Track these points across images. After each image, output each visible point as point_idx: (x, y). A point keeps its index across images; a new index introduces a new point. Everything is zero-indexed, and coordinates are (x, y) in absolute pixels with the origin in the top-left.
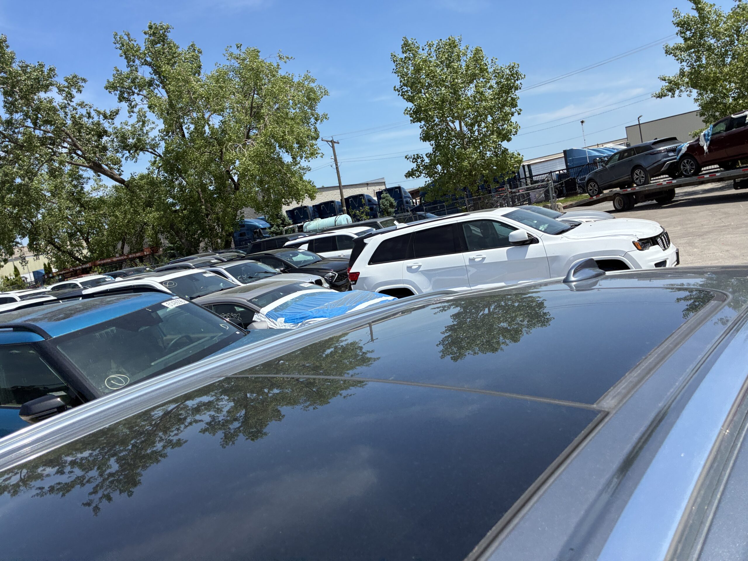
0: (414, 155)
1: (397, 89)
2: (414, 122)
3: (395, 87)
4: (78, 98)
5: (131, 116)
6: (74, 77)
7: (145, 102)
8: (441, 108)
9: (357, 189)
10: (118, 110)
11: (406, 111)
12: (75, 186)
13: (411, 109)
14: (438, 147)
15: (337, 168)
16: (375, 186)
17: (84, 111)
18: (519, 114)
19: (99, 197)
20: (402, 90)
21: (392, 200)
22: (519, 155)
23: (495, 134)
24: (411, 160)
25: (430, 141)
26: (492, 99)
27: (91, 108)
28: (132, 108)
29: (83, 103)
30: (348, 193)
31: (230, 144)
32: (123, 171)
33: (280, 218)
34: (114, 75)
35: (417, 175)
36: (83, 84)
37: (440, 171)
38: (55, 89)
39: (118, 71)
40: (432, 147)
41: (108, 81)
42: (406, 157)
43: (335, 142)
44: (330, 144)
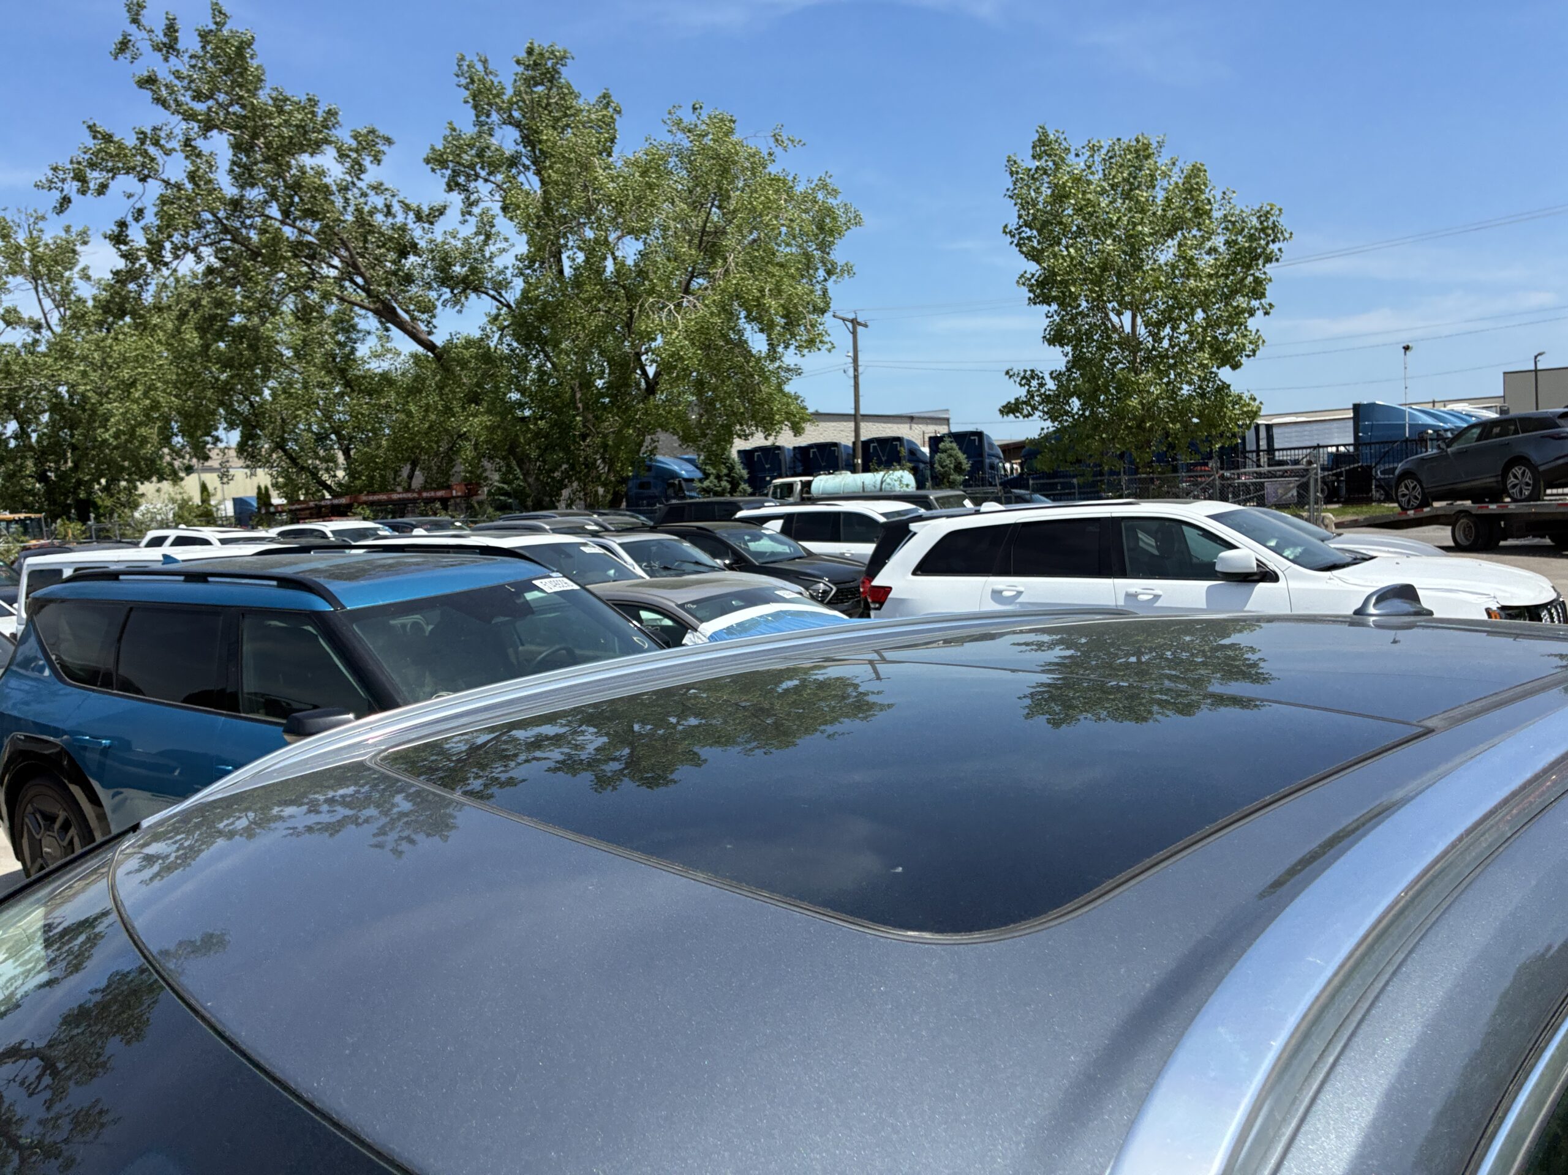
0: (1025, 371)
1: (1010, 232)
2: (1035, 303)
3: (1006, 226)
4: (372, 174)
5: (466, 221)
6: (369, 132)
7: (497, 197)
8: (1099, 282)
9: (890, 425)
10: (445, 207)
11: (1023, 280)
12: (340, 344)
13: (1033, 275)
14: (1077, 362)
15: (856, 377)
16: (927, 424)
17: (378, 201)
18: (1266, 313)
19: (380, 371)
20: (1020, 233)
21: (962, 457)
22: (1255, 400)
23: (1207, 350)
24: (1018, 380)
25: (1062, 345)
26: (1210, 276)
27: (393, 196)
28: (470, 204)
29: (381, 184)
30: (870, 431)
31: (651, 300)
32: (435, 327)
33: (725, 464)
34: (445, 138)
35: (1025, 412)
36: (385, 148)
37: (1074, 411)
38: (330, 152)
39: (454, 130)
40: (1065, 360)
41: (433, 149)
42: (1007, 373)
43: (860, 324)
44: (850, 325)
